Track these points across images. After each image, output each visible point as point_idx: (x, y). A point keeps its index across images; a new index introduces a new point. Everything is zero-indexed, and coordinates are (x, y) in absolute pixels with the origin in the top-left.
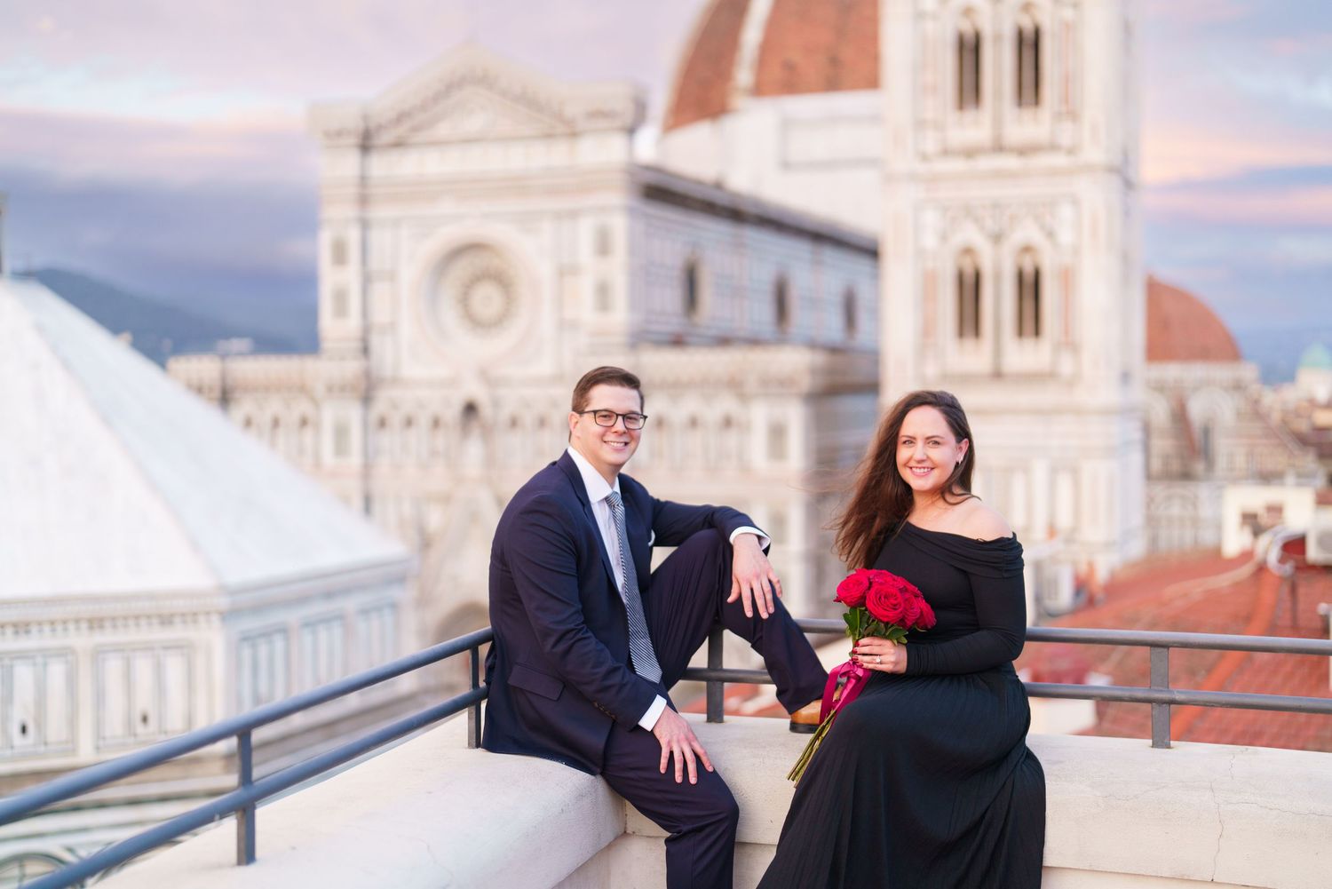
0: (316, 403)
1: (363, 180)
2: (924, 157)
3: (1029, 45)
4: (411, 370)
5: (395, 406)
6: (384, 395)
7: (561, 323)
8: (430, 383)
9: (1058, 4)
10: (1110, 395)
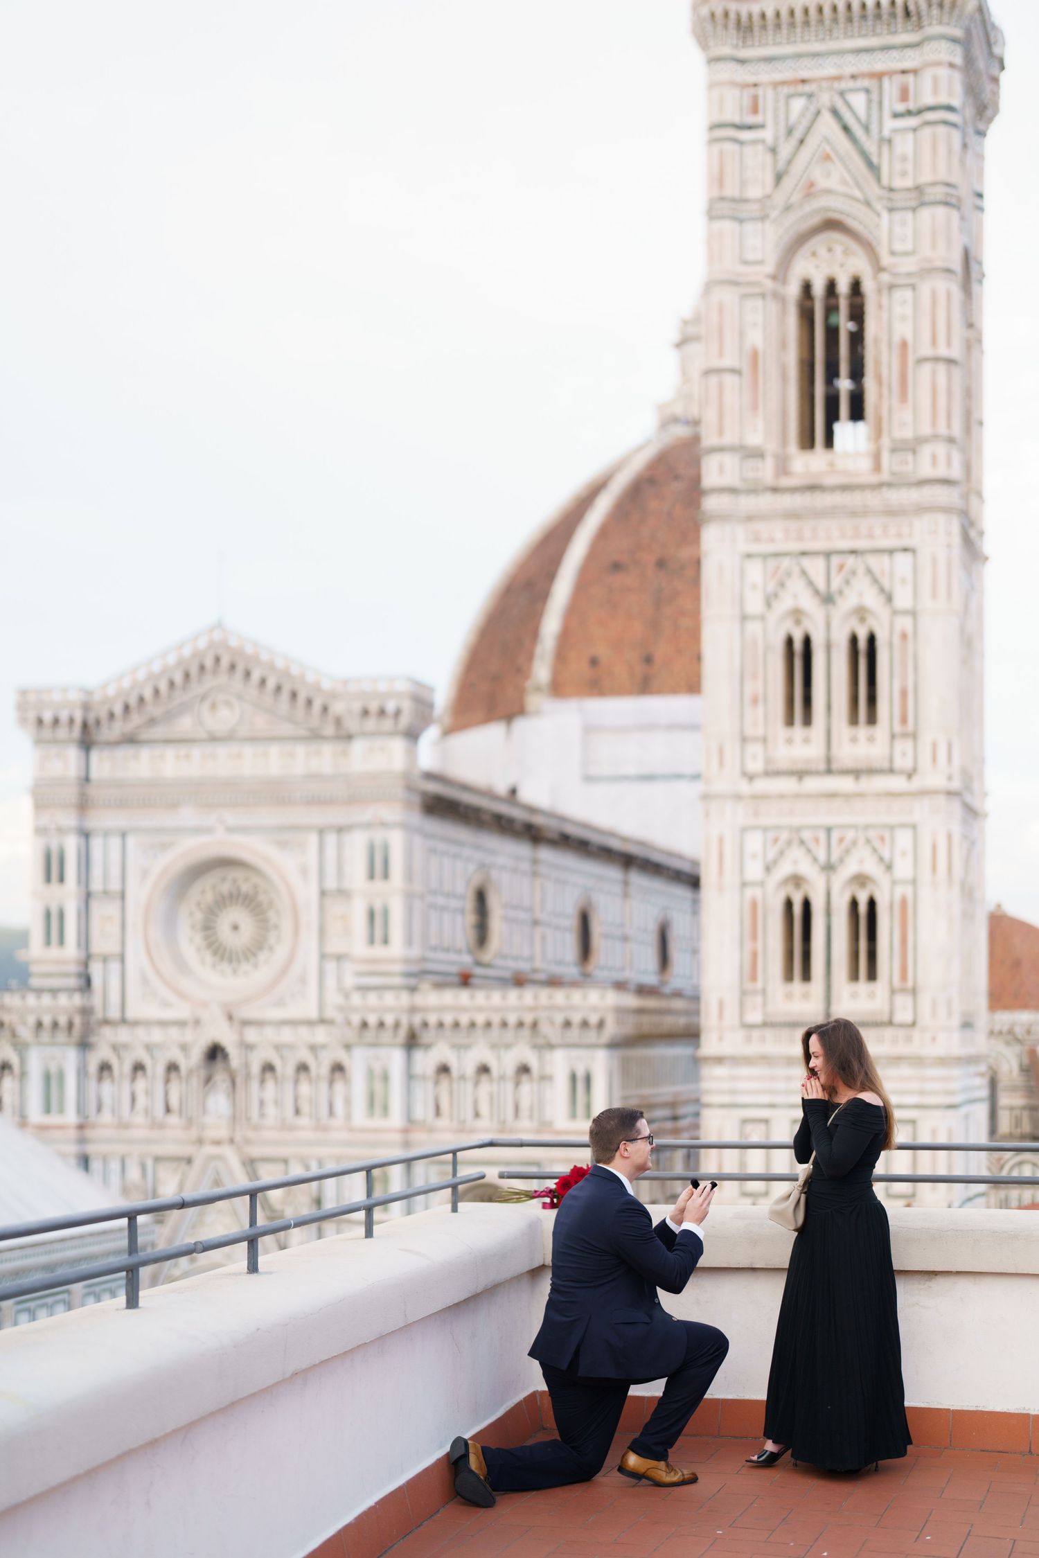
0: (21, 1047)
1: (85, 779)
2: (751, 778)
3: (863, 656)
4: (140, 1010)
6: (106, 1038)
7: (323, 956)
8: (163, 1024)
9: (895, 613)
10: (951, 1043)
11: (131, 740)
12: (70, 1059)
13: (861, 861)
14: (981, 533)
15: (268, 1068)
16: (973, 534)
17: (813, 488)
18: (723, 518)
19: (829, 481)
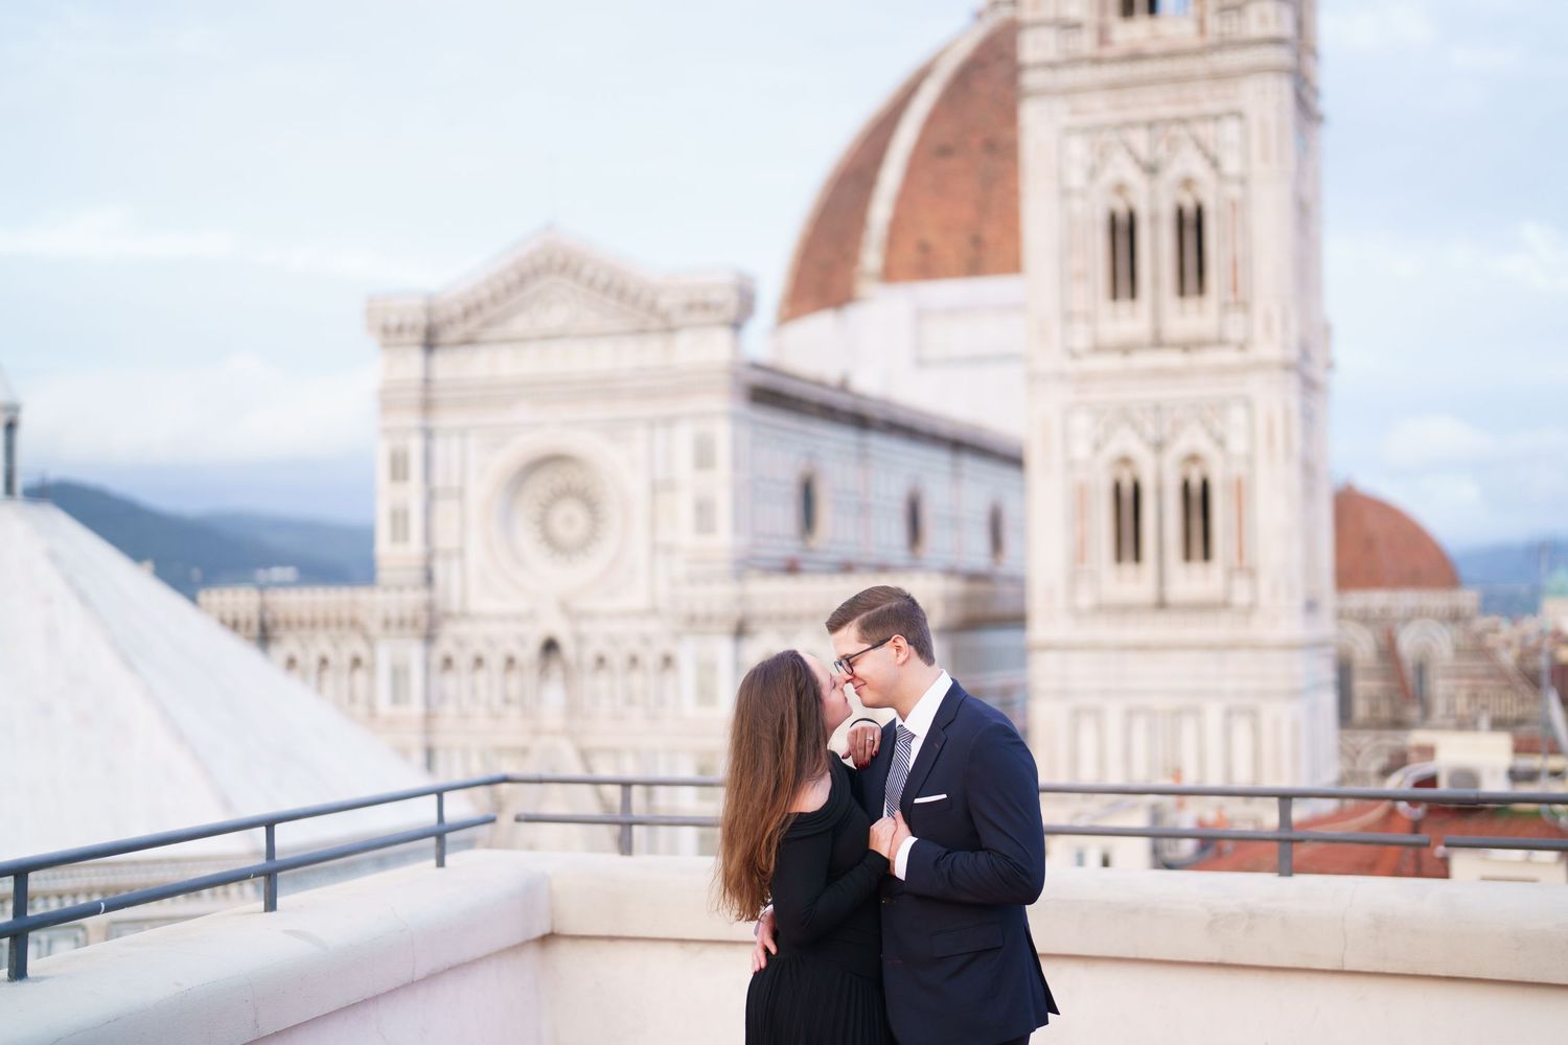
0: (369, 640)
1: (427, 381)
2: (1074, 354)
3: (1191, 227)
4: (479, 603)
5: (460, 643)
6: (449, 633)
7: (655, 548)
8: (502, 618)
9: (1222, 177)
10: (1293, 627)
11: (469, 342)
12: (414, 652)
13: (1193, 439)
14: (1315, 92)
15: (601, 661)
16: (1305, 92)
17: (1135, 56)
18: (1042, 93)
19: (1153, 47)
